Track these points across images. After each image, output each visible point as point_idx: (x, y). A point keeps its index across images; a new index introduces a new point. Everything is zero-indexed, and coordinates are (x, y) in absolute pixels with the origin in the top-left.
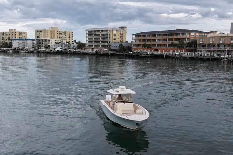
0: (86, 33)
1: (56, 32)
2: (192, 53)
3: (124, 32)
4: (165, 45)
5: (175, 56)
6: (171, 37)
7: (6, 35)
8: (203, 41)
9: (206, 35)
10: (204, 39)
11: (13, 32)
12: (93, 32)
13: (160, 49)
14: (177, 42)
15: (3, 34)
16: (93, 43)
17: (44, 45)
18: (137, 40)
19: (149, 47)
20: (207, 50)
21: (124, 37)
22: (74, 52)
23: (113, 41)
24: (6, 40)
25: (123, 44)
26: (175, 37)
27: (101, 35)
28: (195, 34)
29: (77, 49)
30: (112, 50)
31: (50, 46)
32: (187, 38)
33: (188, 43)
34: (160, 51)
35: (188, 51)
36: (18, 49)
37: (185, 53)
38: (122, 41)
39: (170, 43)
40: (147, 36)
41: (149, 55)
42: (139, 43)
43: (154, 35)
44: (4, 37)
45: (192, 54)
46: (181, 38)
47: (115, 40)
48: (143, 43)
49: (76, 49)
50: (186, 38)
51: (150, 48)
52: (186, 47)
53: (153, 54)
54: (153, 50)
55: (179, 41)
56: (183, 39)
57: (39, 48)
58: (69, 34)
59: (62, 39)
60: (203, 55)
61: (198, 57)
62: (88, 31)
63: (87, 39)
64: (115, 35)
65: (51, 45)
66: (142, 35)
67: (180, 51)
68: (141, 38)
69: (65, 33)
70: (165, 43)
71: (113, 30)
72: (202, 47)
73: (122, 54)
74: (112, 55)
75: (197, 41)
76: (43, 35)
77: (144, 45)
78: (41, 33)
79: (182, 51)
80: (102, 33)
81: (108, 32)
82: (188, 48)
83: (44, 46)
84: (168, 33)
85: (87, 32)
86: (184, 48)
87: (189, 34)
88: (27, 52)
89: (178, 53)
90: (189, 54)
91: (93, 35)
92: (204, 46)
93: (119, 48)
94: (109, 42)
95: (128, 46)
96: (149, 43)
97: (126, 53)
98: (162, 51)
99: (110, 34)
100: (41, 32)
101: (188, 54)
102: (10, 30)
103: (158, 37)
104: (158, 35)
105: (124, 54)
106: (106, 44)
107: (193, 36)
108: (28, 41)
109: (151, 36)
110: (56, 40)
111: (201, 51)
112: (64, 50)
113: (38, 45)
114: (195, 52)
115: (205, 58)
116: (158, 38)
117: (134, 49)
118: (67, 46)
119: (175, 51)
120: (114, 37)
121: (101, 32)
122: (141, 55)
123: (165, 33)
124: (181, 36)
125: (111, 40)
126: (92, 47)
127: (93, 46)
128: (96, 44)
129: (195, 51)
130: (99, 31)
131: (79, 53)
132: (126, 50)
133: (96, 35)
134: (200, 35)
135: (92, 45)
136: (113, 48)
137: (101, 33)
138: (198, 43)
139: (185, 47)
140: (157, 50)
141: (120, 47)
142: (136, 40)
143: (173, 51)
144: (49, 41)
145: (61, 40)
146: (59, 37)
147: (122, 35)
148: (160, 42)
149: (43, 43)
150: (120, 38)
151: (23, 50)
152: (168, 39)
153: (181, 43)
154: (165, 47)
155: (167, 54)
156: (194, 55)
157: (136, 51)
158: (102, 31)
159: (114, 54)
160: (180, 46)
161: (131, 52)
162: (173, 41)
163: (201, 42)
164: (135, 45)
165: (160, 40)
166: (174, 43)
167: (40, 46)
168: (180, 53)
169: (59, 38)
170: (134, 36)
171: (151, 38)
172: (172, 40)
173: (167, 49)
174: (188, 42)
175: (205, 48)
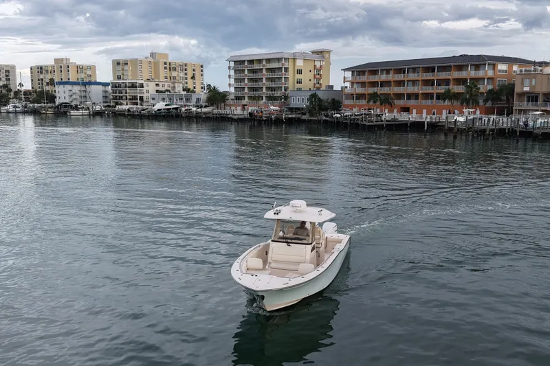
0: (229, 68)
1: (162, 66)
2: (501, 119)
3: (324, 63)
4: (428, 96)
5: (455, 125)
6: (444, 75)
7: (47, 71)
8: (530, 86)
9: (541, 71)
10: (534, 80)
11: (62, 64)
12: (246, 63)
13: (415, 107)
14: (460, 89)
15: (39, 70)
16: (246, 90)
17: (128, 97)
18: (357, 83)
19: (387, 101)
20: (542, 111)
21: (323, 77)
22: (197, 113)
23: (294, 86)
24: (48, 84)
25: (320, 94)
26: (456, 75)
27: (264, 72)
28: (510, 67)
29: (206, 106)
30: (291, 110)
31: (145, 99)
32: (488, 79)
33: (490, 92)
34: (414, 111)
35: (489, 111)
36: (66, 107)
37: (481, 119)
38: (318, 85)
39: (443, 91)
40: (382, 73)
41: (384, 123)
42: (360, 90)
43: (401, 69)
44: (42, 77)
45: (501, 121)
46: (470, 79)
47: (299, 84)
48: (371, 90)
49: (201, 107)
50: (484, 79)
51: (390, 104)
52: (486, 101)
53: (394, 120)
54: (395, 110)
55: (467, 86)
56: (477, 80)
57: (117, 104)
58: (194, 70)
59: (174, 83)
60: (531, 123)
61: (518, 130)
62: (235, 62)
63: (232, 81)
64: (300, 72)
65: (145, 96)
66: (369, 71)
67: (469, 114)
68: (364, 78)
69: (184, 67)
70: (429, 89)
71: (294, 59)
72: (528, 101)
73: (316, 119)
74: (290, 122)
75: (513, 85)
76: (130, 73)
77: (374, 97)
78: (126, 68)
79: (475, 113)
80: (269, 66)
81: (283, 65)
82: (489, 104)
83: (130, 99)
84: (436, 66)
85: (232, 64)
86: (478, 103)
87: (494, 66)
88: (86, 112)
89: (461, 119)
90: (492, 119)
91: (246, 72)
92: (533, 98)
93: (308, 104)
94: (286, 90)
95: (333, 100)
96: (386, 90)
97: (324, 118)
98: (419, 112)
99: (286, 69)
100: (126, 64)
101: (489, 120)
102: (56, 60)
103: (412, 76)
104: (411, 70)
105: (320, 121)
106: (278, 94)
107: (503, 71)
108: (93, 88)
109: (392, 72)
110: (157, 85)
111: (525, 111)
112: (173, 109)
113: (116, 97)
114: (508, 115)
115: (536, 131)
116: (409, 78)
117: (347, 106)
118: (182, 99)
119: (454, 113)
120: (298, 76)
121: (264, 63)
122: (364, 123)
123: (429, 66)
124: (471, 73)
125: (290, 84)
126: (244, 102)
127: (246, 98)
128: (252, 94)
129: (510, 113)
130: (260, 61)
131: (211, 116)
132: (326, 109)
133: (254, 71)
134: (523, 69)
135: (244, 97)
136: (294, 103)
137: (264, 66)
138: (517, 90)
139: (481, 102)
140: (406, 110)
141: (311, 102)
142: (353, 83)
143: (450, 113)
144: (142, 86)
145: (172, 85)
146: (169, 78)
147: (319, 70)
148: (416, 88)
149: (128, 91)
150: (312, 80)
151: (78, 110)
152: (437, 80)
153: (471, 90)
154: (429, 102)
155: (434, 120)
156: (507, 124)
157: (351, 111)
158: (269, 61)
159: (295, 118)
160: (469, 98)
161: (338, 115)
162: (451, 87)
163: (526, 89)
164: (351, 96)
165: (414, 82)
166: (452, 91)
167: (121, 98)
168: (469, 118)
169: (168, 80)
170: (349, 74)
171: (391, 77)
172: (447, 82)
173: (433, 107)
174: (490, 87)
175: (536, 105)
